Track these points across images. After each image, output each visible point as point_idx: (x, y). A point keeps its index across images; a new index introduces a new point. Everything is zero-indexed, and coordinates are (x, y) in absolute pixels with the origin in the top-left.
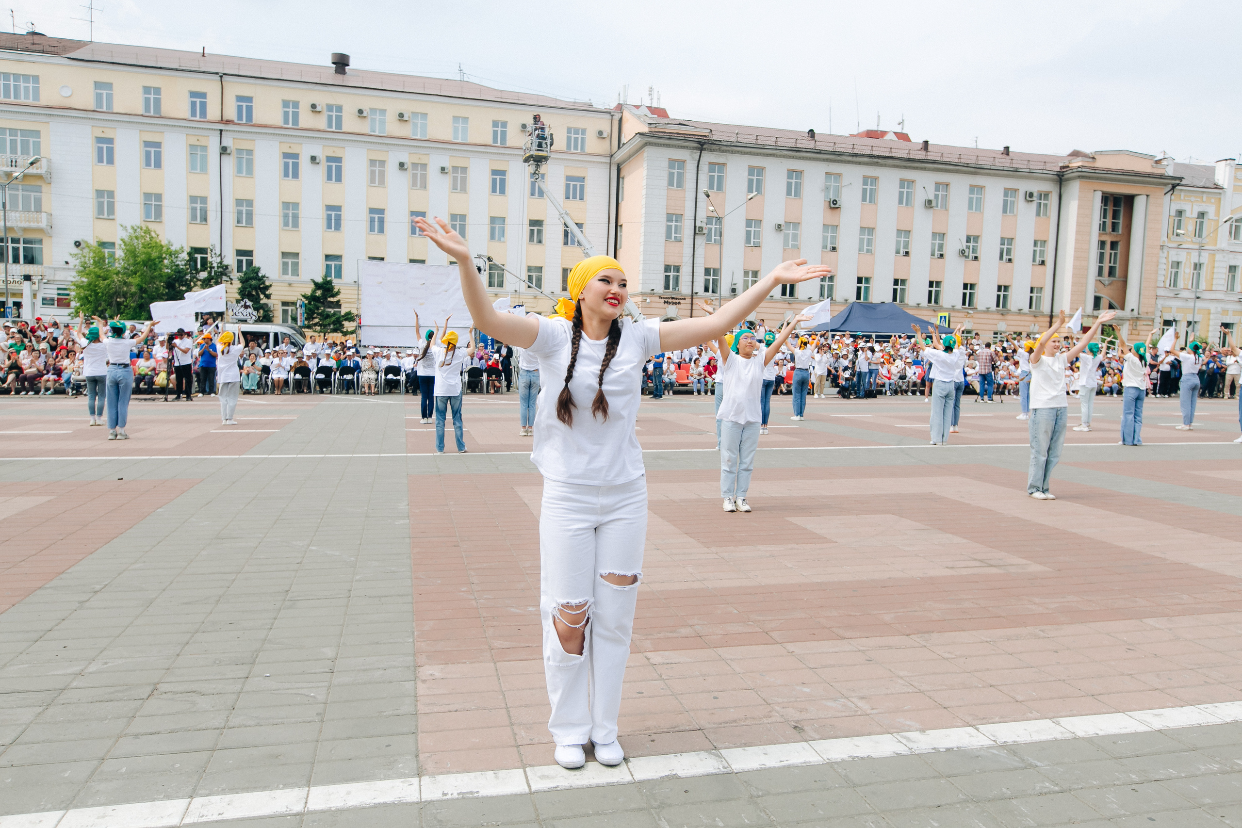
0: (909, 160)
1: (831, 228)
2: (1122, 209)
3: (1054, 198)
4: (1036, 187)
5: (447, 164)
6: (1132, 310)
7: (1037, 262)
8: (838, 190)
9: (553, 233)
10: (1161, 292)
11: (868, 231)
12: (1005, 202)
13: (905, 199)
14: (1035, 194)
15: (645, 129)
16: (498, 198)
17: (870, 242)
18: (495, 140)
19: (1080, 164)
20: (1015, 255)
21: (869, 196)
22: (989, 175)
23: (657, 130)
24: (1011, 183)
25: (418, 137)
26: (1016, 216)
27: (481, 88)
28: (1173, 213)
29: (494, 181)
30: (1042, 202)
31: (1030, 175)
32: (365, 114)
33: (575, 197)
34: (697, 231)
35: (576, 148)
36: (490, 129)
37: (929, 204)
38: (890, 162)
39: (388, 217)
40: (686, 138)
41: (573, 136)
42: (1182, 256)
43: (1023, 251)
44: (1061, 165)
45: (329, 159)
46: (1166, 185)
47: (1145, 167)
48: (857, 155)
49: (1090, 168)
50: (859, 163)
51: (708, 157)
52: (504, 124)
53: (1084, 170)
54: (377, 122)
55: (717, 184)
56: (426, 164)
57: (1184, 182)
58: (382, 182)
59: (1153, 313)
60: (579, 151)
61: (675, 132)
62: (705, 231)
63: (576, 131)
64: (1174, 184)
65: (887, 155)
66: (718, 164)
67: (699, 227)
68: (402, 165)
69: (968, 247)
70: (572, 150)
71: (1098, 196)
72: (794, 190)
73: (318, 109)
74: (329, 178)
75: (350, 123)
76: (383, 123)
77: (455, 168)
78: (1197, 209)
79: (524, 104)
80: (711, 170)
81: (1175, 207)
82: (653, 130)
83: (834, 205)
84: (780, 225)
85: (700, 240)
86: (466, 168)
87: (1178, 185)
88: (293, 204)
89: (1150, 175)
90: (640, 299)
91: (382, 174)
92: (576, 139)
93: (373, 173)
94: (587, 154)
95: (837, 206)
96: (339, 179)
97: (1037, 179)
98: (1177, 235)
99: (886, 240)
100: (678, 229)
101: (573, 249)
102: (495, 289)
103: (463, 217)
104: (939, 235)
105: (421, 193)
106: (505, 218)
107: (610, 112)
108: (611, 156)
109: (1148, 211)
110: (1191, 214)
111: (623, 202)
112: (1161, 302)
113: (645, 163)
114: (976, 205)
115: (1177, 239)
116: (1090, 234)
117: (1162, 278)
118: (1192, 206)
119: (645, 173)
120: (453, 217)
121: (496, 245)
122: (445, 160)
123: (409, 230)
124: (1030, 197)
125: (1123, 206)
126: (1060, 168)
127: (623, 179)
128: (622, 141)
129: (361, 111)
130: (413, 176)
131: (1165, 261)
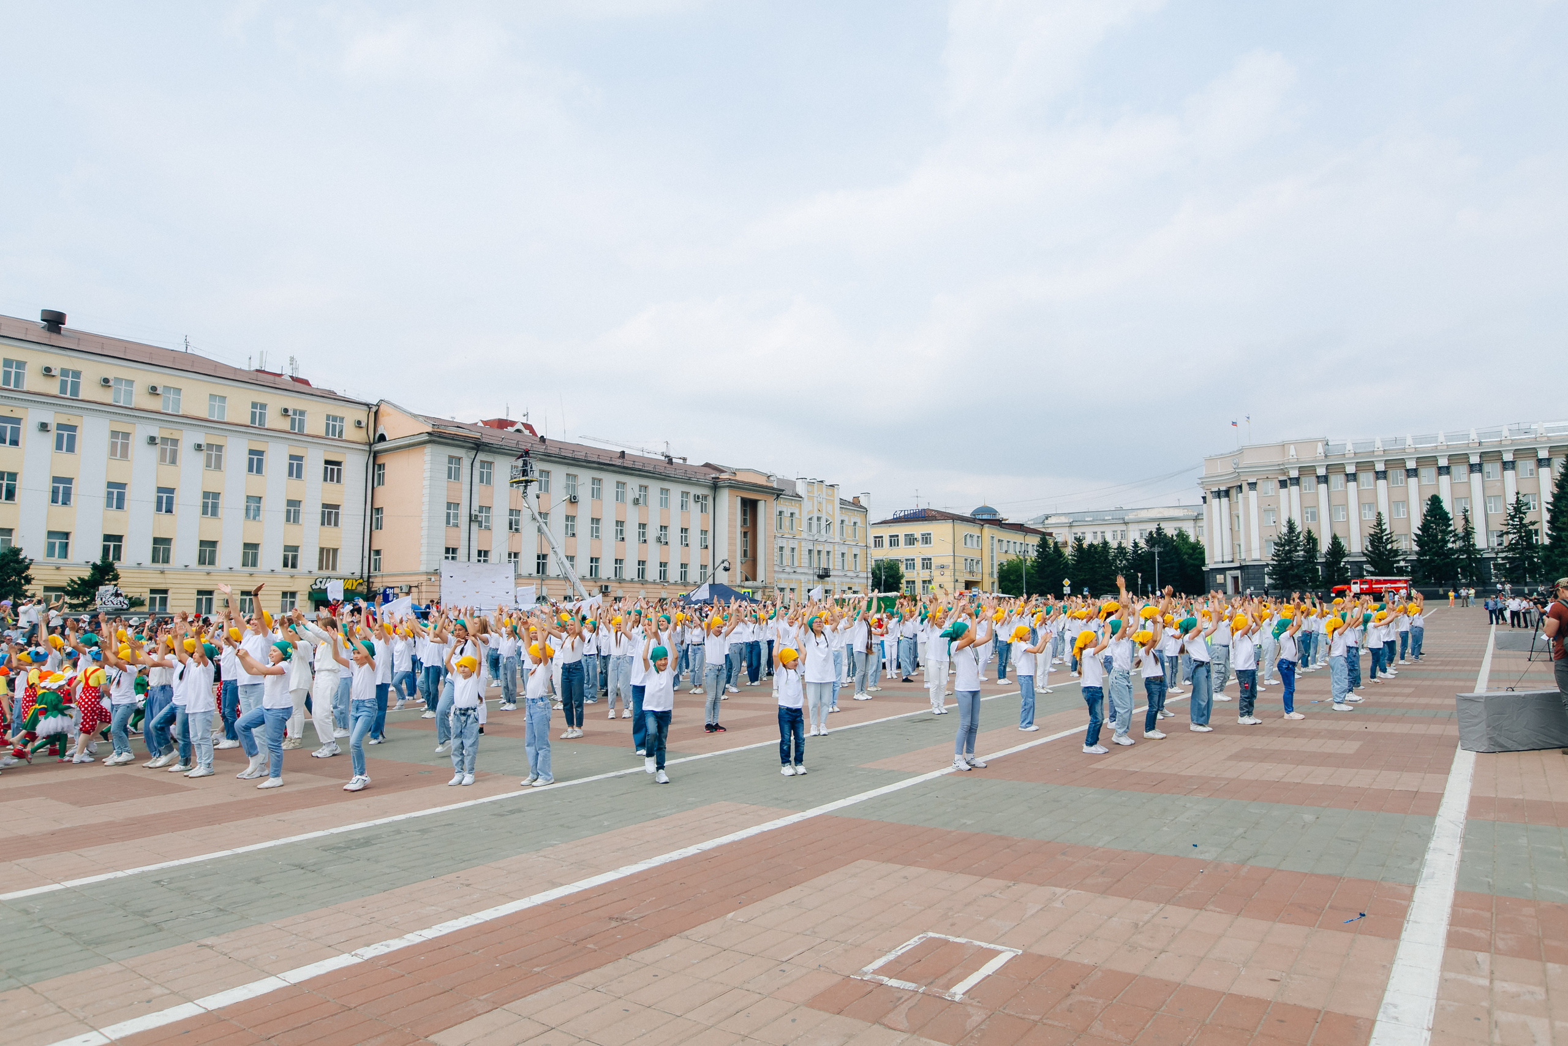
0: (622, 467)
1: (570, 518)
2: (749, 509)
3: (710, 499)
4: (700, 491)
5: (202, 441)
6: (762, 581)
7: (703, 547)
8: (574, 487)
9: (311, 513)
10: (776, 568)
11: (596, 521)
12: (682, 501)
13: (620, 497)
14: (701, 497)
15: (430, 430)
16: (254, 477)
17: (597, 529)
18: (253, 420)
19: (727, 477)
20: (690, 541)
21: (596, 494)
22: (672, 481)
23: (439, 430)
24: (686, 488)
25: (170, 412)
26: (689, 512)
27: (216, 365)
28: (778, 513)
29: (251, 461)
30: (704, 502)
31: (697, 484)
32: (111, 383)
33: (332, 480)
34: (472, 519)
35: (334, 434)
36: (248, 410)
37: (636, 502)
38: (612, 468)
39: (129, 493)
40: (465, 439)
41: (331, 423)
42: (783, 543)
43: (694, 537)
44: (713, 476)
45: (60, 427)
46: (774, 494)
47: (762, 481)
48: (589, 462)
49: (733, 480)
50: (589, 468)
51: (481, 456)
52: (263, 406)
53: (731, 482)
54: (123, 392)
55: (487, 479)
56: (178, 440)
57: (784, 493)
58: (125, 455)
59: (773, 583)
60: (337, 437)
61: (453, 433)
62: (480, 519)
63: (335, 419)
64: (777, 494)
65: (607, 462)
66: (487, 462)
67: (475, 515)
68: (152, 440)
69: (661, 534)
70: (330, 436)
71: (739, 499)
72: (544, 486)
73: (53, 373)
74: (59, 447)
75: (89, 390)
76: (130, 394)
77: (210, 446)
78: (790, 511)
79: (286, 390)
80: (482, 467)
81: (779, 509)
82: (436, 430)
83: (573, 500)
85: (474, 526)
86: (221, 447)
87: (781, 494)
88: (9, 474)
89: (766, 487)
90: (424, 578)
91: (125, 447)
92: (334, 426)
93: (114, 446)
94: (346, 441)
95: (576, 501)
96: (71, 449)
97: (700, 485)
98: (781, 528)
99: (608, 529)
100: (456, 516)
101: (329, 530)
102: (249, 569)
103: (216, 495)
104: (643, 526)
105: (169, 469)
106: (260, 498)
107: (367, 405)
108: (370, 445)
109: (766, 511)
110: (787, 514)
111: (381, 487)
112: (776, 575)
113: (427, 458)
114: (664, 503)
115: (781, 531)
116: (735, 527)
117: (776, 558)
118: (787, 507)
119: (427, 466)
120: (206, 495)
121: (251, 524)
122: (201, 438)
123: (154, 505)
124: (697, 498)
125: (750, 507)
126: (713, 478)
127: (380, 466)
128: (380, 431)
129: (106, 381)
130: (163, 451)
131: (776, 546)
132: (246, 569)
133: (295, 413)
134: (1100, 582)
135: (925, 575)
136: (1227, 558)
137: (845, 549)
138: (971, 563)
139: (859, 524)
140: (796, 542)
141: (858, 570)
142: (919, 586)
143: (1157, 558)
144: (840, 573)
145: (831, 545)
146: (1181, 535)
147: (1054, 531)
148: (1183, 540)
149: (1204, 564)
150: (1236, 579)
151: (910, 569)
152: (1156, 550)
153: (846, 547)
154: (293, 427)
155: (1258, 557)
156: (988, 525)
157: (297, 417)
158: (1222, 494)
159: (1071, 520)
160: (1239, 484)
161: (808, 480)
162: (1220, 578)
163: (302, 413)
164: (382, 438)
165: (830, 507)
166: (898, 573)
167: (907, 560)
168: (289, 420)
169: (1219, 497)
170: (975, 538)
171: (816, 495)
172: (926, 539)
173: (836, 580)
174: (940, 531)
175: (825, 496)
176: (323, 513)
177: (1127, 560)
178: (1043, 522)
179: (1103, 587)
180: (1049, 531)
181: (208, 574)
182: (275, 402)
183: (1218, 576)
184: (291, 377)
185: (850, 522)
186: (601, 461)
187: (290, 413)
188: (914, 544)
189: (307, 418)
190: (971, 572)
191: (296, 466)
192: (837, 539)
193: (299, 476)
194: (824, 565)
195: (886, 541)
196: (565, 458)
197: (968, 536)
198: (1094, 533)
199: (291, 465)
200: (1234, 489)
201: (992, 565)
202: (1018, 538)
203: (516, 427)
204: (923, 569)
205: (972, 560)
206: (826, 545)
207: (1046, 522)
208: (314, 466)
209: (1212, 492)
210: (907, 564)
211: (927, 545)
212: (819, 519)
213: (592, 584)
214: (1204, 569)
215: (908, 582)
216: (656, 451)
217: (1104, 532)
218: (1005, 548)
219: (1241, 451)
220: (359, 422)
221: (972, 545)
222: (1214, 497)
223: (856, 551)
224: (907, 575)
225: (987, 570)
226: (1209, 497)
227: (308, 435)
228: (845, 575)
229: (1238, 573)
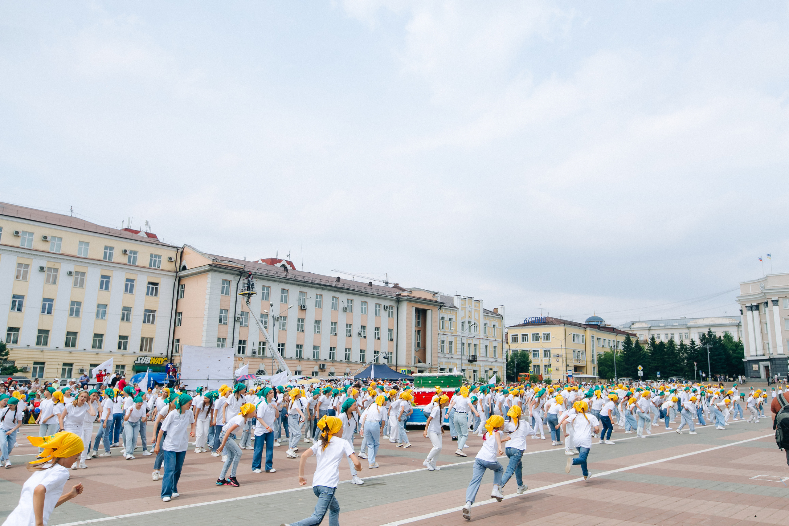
0: (337, 288)
1: (301, 320)
2: (421, 315)
3: (395, 309)
4: (388, 303)
5: (73, 270)
6: (430, 363)
7: (390, 340)
8: (304, 300)
9: (137, 315)
10: (439, 355)
11: (318, 322)
12: (376, 310)
13: (334, 306)
14: (388, 307)
15: (211, 263)
16: (104, 292)
17: (319, 327)
18: (105, 257)
19: (406, 294)
20: (381, 336)
21: (319, 304)
22: (369, 296)
23: (217, 263)
24: (378, 301)
25: (54, 252)
26: (381, 317)
27: (86, 223)
28: (441, 319)
29: (102, 282)
30: (391, 310)
31: (386, 298)
32: (20, 234)
33: (152, 294)
34: (236, 320)
35: (155, 265)
36: (102, 250)
37: (345, 310)
38: (329, 288)
39: (26, 301)
40: (233, 269)
41: (153, 259)
42: (444, 338)
43: (384, 334)
44: (397, 293)
46: (438, 305)
47: (430, 297)
48: (314, 284)
49: (410, 296)
50: (314, 287)
51: (243, 280)
52: (112, 248)
53: (409, 297)
54: (27, 240)
56: (58, 269)
57: (445, 305)
58: (25, 278)
59: (437, 365)
60: (156, 267)
61: (226, 265)
62: (241, 319)
63: (156, 256)
64: (440, 305)
65: (327, 284)
67: (238, 317)
68: (42, 269)
69: (361, 331)
70: (152, 267)
71: (414, 309)
72: (284, 299)
75: (6, 238)
76: (31, 241)
77: (77, 273)
78: (449, 317)
79: (126, 238)
81: (441, 316)
82: (215, 263)
83: (303, 308)
84: (278, 318)
85: (237, 325)
86: (84, 273)
87: (443, 306)
89: (433, 301)
91: (26, 273)
92: (155, 261)
93: (19, 272)
94: (162, 270)
95: (305, 309)
97: (388, 299)
98: (443, 328)
99: (326, 327)
100: (226, 318)
101: (148, 326)
102: (96, 350)
103: (79, 303)
104: (349, 325)
105: (52, 287)
106: (106, 305)
107: (176, 248)
108: (177, 272)
109: (432, 317)
110: (447, 319)
111: (182, 299)
112: (439, 360)
113: (209, 281)
114: (364, 311)
115: (443, 330)
116: (411, 327)
117: (439, 348)
118: (447, 315)
119: (209, 286)
120: (73, 303)
121: (100, 321)
122: (72, 267)
123: (40, 310)
124: (386, 308)
125: (421, 314)
126: (397, 295)
127: (182, 285)
128: (183, 264)
129: (17, 233)
130: (49, 276)
131: (439, 340)
132: (94, 350)
133: (131, 252)
134: (669, 368)
135: (545, 361)
136: (760, 353)
137: (487, 343)
138: (578, 354)
139: (497, 326)
140: (453, 337)
141: (497, 356)
142: (542, 369)
143: (709, 352)
144: (484, 359)
145: (478, 340)
146: (728, 337)
147: (638, 333)
148: (729, 340)
149: (743, 357)
150: (766, 367)
151: (536, 357)
152: (708, 346)
153: (488, 341)
154: (129, 261)
155: (782, 352)
156: (589, 328)
157: (132, 255)
158: (754, 308)
159: (650, 326)
160: (766, 301)
161: (462, 297)
162: (755, 367)
163: (136, 253)
164: (184, 268)
165: (477, 315)
166: (528, 360)
167: (534, 351)
168: (127, 257)
169: (752, 311)
170: (581, 337)
171: (467, 306)
172: (547, 337)
173: (481, 364)
174: (556, 332)
175: (473, 308)
176: (145, 315)
177: (687, 353)
178: (630, 326)
179: (671, 372)
180: (634, 332)
181: (70, 352)
182: (119, 246)
183: (754, 366)
184: (146, 233)
185: (491, 324)
186: (322, 283)
187: (128, 252)
188: (538, 340)
189: (139, 256)
190: (578, 360)
191: (129, 287)
192: (482, 336)
193: (131, 292)
194: (473, 353)
195: (520, 338)
196: (298, 281)
197: (576, 336)
198: (666, 334)
199: (127, 285)
200: (763, 304)
201: (593, 355)
202: (611, 337)
203: (282, 263)
204: (545, 357)
205: (578, 352)
206: (474, 340)
207: (632, 327)
208: (141, 285)
209: (746, 307)
210: (534, 354)
211: (547, 341)
212: (469, 322)
213: (314, 363)
214: (744, 360)
215: (535, 366)
216: (380, 279)
217: (673, 334)
218: (602, 344)
219: (766, 279)
220: (171, 259)
221: (579, 341)
222: (748, 310)
223: (495, 344)
224: (534, 361)
225: (589, 359)
226: (744, 310)
227: (138, 266)
228: (488, 361)
229: (768, 363)
